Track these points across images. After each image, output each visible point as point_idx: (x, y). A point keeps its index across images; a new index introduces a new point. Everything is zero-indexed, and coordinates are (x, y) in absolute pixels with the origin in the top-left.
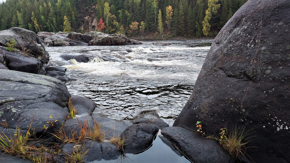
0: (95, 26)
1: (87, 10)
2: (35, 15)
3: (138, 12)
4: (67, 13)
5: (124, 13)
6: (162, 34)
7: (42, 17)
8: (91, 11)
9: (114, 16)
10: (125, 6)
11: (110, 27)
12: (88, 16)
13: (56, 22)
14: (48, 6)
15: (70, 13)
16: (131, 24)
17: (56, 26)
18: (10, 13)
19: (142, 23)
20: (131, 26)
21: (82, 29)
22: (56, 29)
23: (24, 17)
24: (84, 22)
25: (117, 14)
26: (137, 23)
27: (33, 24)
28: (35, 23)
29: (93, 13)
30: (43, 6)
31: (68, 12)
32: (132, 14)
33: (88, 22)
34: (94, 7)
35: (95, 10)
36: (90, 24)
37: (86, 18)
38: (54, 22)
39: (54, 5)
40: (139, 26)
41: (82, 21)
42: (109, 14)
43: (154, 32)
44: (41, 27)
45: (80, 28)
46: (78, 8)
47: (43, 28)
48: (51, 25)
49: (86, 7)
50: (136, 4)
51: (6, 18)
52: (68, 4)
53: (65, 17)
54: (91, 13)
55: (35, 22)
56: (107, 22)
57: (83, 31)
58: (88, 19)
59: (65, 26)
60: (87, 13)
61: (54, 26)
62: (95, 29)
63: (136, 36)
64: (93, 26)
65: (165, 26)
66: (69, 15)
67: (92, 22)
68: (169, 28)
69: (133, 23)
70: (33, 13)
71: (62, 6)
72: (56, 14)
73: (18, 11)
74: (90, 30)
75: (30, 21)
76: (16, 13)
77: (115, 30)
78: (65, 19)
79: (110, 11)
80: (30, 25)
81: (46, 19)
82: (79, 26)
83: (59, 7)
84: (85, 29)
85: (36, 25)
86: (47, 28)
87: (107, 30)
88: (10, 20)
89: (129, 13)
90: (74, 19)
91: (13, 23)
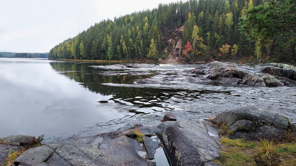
0: (179, 49)
1: (171, 33)
2: (124, 38)
3: (230, 35)
4: (153, 36)
5: (212, 35)
6: (259, 59)
7: (131, 40)
8: (175, 34)
9: (201, 38)
10: (214, 28)
11: (197, 50)
12: (172, 39)
13: (143, 44)
14: (135, 30)
15: (156, 36)
16: (221, 47)
17: (142, 49)
18: (102, 36)
19: (235, 46)
20: (221, 49)
21: (166, 52)
22: (142, 51)
23: (113, 41)
24: (167, 45)
25: (204, 36)
26: (228, 46)
27: (122, 46)
28: (123, 45)
29: (176, 36)
30: (131, 30)
31: (155, 35)
32: (222, 36)
33: (171, 45)
34: (177, 30)
35: (180, 34)
36: (173, 46)
37: (170, 41)
38: (141, 44)
39: (141, 29)
40: (230, 49)
41: (166, 44)
42: (197, 37)
43: (249, 56)
44: (129, 49)
45: (164, 51)
46: (163, 32)
47: (130, 50)
48: (138, 47)
49: (169, 30)
50: (227, 26)
51: (98, 41)
52: (155, 27)
53: (152, 40)
55: (124, 44)
56: (194, 45)
57: (167, 54)
58: (172, 41)
59: (151, 48)
60: (170, 35)
62: (178, 51)
63: (226, 60)
64: (177, 48)
65: (263, 50)
66: (156, 38)
67: (176, 44)
68: (269, 52)
69: (223, 46)
70: (122, 36)
71: (149, 29)
72: (143, 37)
73: (108, 34)
74: (175, 52)
75: (119, 43)
76: (106, 36)
77: (201, 53)
78: (152, 41)
79: (198, 34)
80: (118, 47)
81: (134, 42)
82: (163, 48)
83: (146, 30)
84: (169, 51)
85: (125, 47)
86: (134, 50)
87: (193, 53)
88: (100, 42)
89: (219, 35)
90: (159, 42)
91: (103, 45)
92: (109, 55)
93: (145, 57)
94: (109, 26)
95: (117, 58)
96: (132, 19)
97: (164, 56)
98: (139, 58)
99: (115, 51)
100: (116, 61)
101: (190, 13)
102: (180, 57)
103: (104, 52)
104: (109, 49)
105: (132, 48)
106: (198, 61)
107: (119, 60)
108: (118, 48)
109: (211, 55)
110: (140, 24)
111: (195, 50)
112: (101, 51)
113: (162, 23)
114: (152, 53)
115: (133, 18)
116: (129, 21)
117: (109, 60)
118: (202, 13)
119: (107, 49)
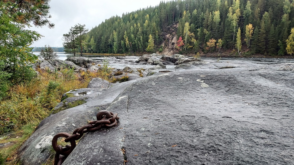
0: (174, 43)
1: (169, 29)
2: (127, 34)
3: (217, 30)
4: (152, 33)
5: (202, 31)
6: (240, 52)
7: (132, 36)
8: (173, 30)
9: (192, 34)
10: (204, 24)
12: (169, 34)
13: (143, 39)
14: (137, 26)
15: (154, 32)
16: (208, 41)
17: (142, 43)
18: (109, 32)
19: (220, 40)
20: (208, 44)
22: (142, 45)
23: (118, 36)
24: (165, 40)
25: (195, 32)
26: (214, 41)
27: (125, 41)
28: (126, 40)
29: (174, 31)
30: (133, 26)
31: (153, 31)
32: (210, 32)
33: (168, 39)
34: (175, 26)
35: (176, 29)
36: (170, 41)
37: (168, 36)
38: (141, 39)
39: (142, 26)
40: (216, 43)
41: (164, 39)
42: (189, 33)
43: (232, 49)
44: (131, 44)
45: (162, 45)
46: (161, 27)
48: (139, 42)
49: (168, 26)
50: (215, 23)
51: (106, 36)
52: (154, 24)
53: (150, 36)
54: (172, 31)
55: (127, 39)
56: (186, 40)
57: (164, 48)
58: (169, 37)
59: (149, 43)
60: (169, 31)
61: (141, 43)
62: (174, 45)
63: (212, 53)
64: (173, 43)
65: (243, 44)
66: (154, 34)
67: (172, 39)
68: (248, 45)
69: (210, 41)
70: (125, 32)
71: (148, 26)
72: (143, 32)
73: (114, 30)
74: (170, 46)
75: (123, 39)
76: (113, 32)
77: (192, 47)
78: (150, 37)
79: (189, 30)
80: (122, 41)
81: (135, 37)
82: (161, 43)
83: (146, 27)
84: (166, 45)
85: (127, 42)
86: (135, 44)
87: (185, 47)
88: (108, 38)
89: (208, 31)
90: (157, 37)
91: (110, 40)
92: (115, 49)
93: (144, 50)
94: (117, 23)
95: (121, 51)
96: (136, 16)
97: (161, 49)
98: (140, 52)
99: (120, 46)
100: (120, 54)
101: (185, 11)
102: (175, 51)
103: (111, 46)
104: (115, 43)
105: (134, 43)
106: (190, 54)
107: (123, 53)
108: (122, 43)
109: (201, 48)
110: (142, 21)
111: (187, 44)
112: (108, 45)
113: (161, 20)
114: (150, 47)
115: (137, 15)
116: (134, 18)
117: (114, 53)
118: (195, 11)
119: (113, 43)
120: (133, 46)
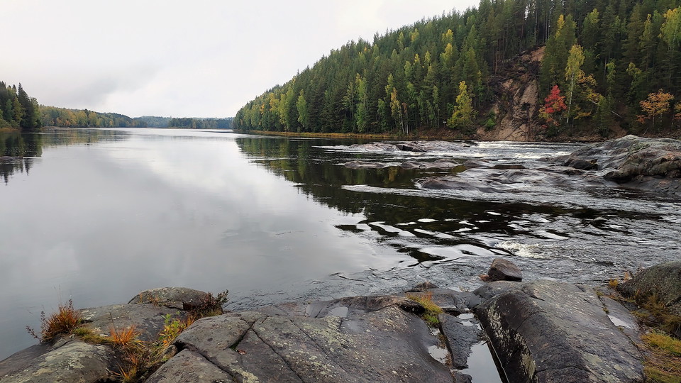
0: (529, 105)
1: (509, 66)
2: (394, 81)
3: (672, 66)
4: (465, 75)
5: (620, 69)
7: (410, 85)
8: (520, 69)
9: (590, 77)
10: (625, 50)
11: (576, 106)
12: (511, 81)
13: (440, 95)
14: (422, 61)
15: (471, 75)
16: (646, 99)
17: (437, 106)
18: (345, 79)
20: (646, 105)
21: (496, 112)
22: (436, 112)
23: (369, 89)
24: (500, 95)
26: (667, 96)
27: (389, 100)
28: (392, 99)
29: (524, 72)
30: (412, 62)
31: (469, 72)
32: (652, 70)
33: (510, 95)
34: (526, 57)
35: (534, 69)
36: (516, 99)
37: (507, 85)
38: (435, 95)
39: (437, 58)
40: (672, 103)
41: (496, 93)
42: (580, 74)
44: (405, 107)
45: (491, 110)
46: (490, 63)
47: (408, 108)
48: (428, 101)
49: (506, 58)
50: (665, 44)
51: (336, 90)
52: (471, 54)
53: (462, 86)
54: (520, 72)
55: (393, 96)
56: (570, 94)
57: (498, 117)
58: (511, 86)
59: (457, 105)
60: (508, 72)
61: (433, 105)
62: (528, 111)
63: (658, 133)
64: (525, 104)
66: (471, 80)
67: (521, 94)
69: (652, 97)
70: (390, 78)
71: (454, 59)
72: (439, 77)
73: (357, 74)
74: (517, 114)
75: (382, 94)
76: (354, 79)
77: (588, 114)
78: (461, 88)
79: (581, 67)
80: (381, 103)
81: (418, 89)
82: (488, 103)
83: (447, 62)
84: (504, 110)
85: (395, 102)
86: (417, 109)
87: (567, 115)
88: (342, 93)
89: (640, 68)
90: (480, 89)
91: (347, 98)
92: (360, 122)
93: (442, 125)
94: (361, 56)
95: (377, 128)
96: (414, 36)
97: (490, 122)
98: (429, 129)
99: (373, 113)
100: (374, 136)
101: (562, 16)
102: (532, 125)
103: (349, 114)
104: (360, 107)
105: (413, 105)
106: (581, 135)
107: (380, 132)
108: (379, 106)
109: (617, 119)
110: (434, 47)
111: (573, 107)
112: (342, 112)
113: (488, 44)
114: (460, 115)
115: (418, 33)
116: (407, 42)
117: (358, 132)
118: (594, 14)
119: (355, 107)
120: (410, 113)
